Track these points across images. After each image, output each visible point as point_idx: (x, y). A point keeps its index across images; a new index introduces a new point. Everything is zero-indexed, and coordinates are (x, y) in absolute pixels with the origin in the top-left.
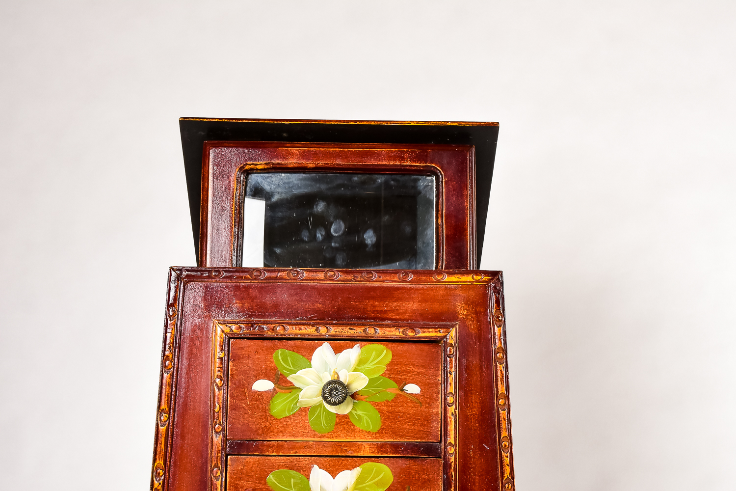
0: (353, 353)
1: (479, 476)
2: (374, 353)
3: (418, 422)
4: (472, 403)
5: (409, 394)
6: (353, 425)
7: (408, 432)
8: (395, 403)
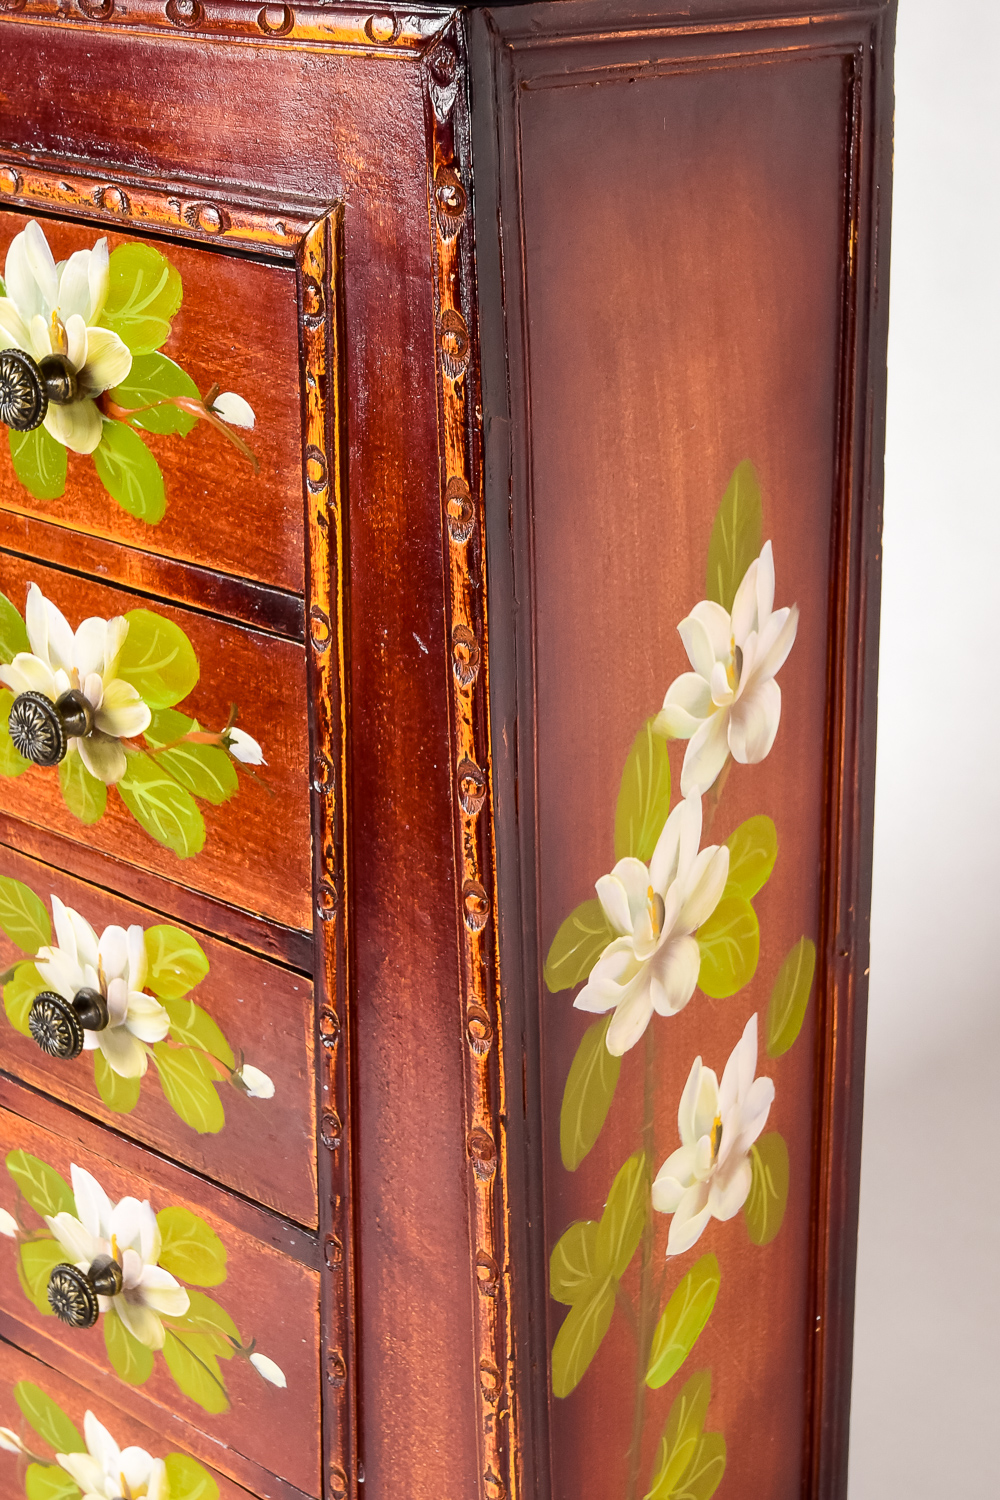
0: (92, 264)
1: (403, 730)
2: (141, 273)
3: (253, 517)
4: (383, 490)
5: (228, 424)
6: (105, 491)
7: (228, 545)
8: (195, 445)
